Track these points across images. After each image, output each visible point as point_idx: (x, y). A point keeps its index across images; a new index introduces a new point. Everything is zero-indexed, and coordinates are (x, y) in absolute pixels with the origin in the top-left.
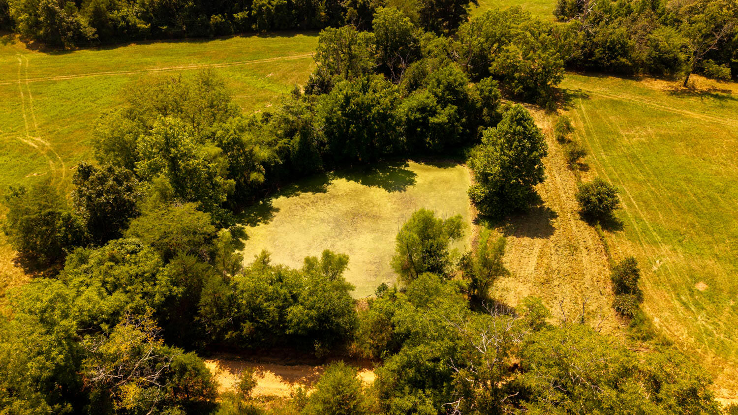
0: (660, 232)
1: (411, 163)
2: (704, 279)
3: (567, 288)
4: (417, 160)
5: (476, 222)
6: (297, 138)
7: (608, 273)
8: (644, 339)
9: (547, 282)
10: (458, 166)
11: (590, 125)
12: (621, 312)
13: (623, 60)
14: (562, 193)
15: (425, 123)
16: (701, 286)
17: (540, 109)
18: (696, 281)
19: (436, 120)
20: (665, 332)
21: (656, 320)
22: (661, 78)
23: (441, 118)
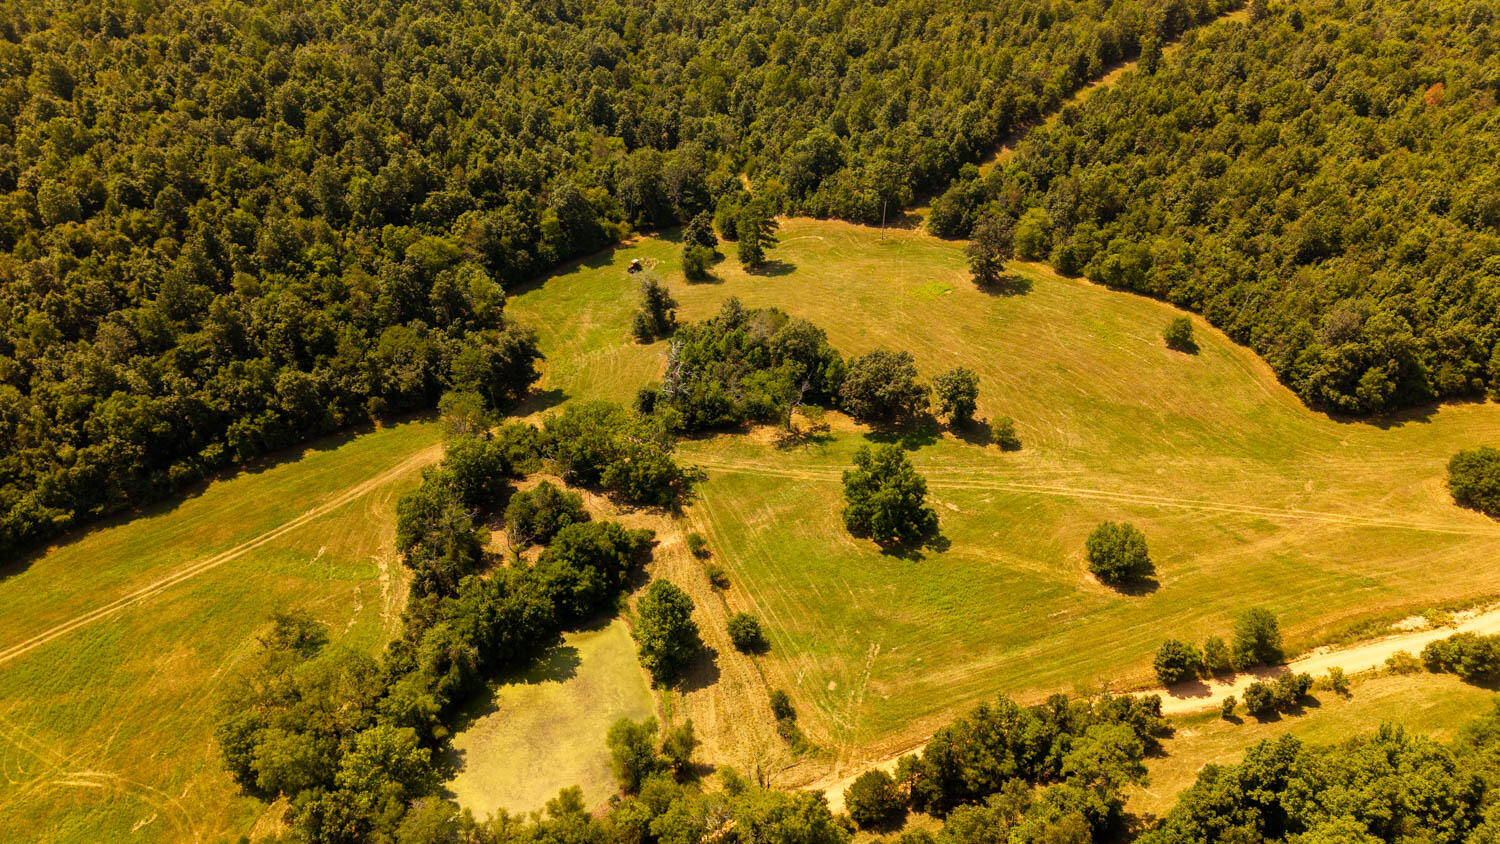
0: (797, 640)
1: (565, 635)
2: (832, 678)
3: (743, 729)
4: (570, 630)
5: (654, 687)
6: (455, 670)
7: (768, 700)
8: (802, 752)
9: (728, 728)
10: (614, 622)
11: (718, 524)
12: (785, 737)
13: (726, 417)
14: (714, 624)
15: (569, 594)
16: (832, 686)
17: (665, 512)
18: (828, 682)
19: (580, 588)
20: (815, 742)
21: (807, 731)
22: (767, 423)
23: (584, 584)
